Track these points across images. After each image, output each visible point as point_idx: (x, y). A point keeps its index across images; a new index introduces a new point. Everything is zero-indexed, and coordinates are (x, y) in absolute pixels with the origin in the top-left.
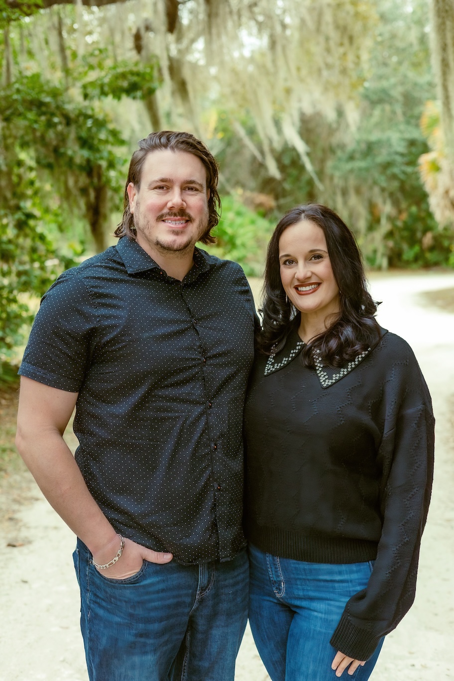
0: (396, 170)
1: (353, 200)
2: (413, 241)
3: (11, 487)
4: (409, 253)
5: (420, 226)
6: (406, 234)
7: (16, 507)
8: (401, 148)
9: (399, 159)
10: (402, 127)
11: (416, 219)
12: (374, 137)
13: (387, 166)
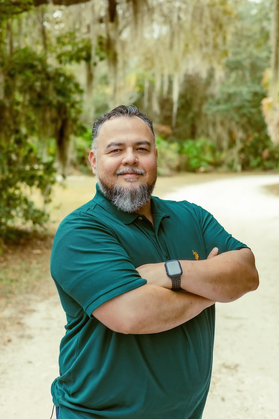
0: (245, 111)
1: (220, 129)
2: (256, 154)
3: (18, 303)
4: (254, 162)
5: (261, 146)
6: (252, 150)
7: (21, 316)
8: (248, 97)
9: (247, 104)
10: (249, 84)
11: (258, 140)
12: (232, 90)
13: (239, 108)
